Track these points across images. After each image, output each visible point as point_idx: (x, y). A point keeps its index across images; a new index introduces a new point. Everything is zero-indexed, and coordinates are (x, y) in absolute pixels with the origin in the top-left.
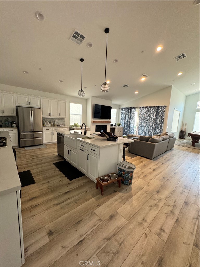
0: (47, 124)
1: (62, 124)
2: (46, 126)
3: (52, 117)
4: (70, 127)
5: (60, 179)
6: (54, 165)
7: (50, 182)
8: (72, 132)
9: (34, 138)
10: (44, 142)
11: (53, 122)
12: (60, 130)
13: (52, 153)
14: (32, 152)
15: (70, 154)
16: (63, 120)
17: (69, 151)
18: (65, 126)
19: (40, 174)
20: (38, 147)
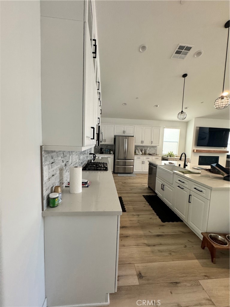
0: (139, 152)
1: (153, 153)
2: (137, 154)
3: (144, 145)
4: (162, 157)
5: (151, 216)
6: (144, 197)
7: (140, 216)
8: (167, 162)
9: (125, 165)
10: (135, 170)
11: (144, 150)
12: (152, 159)
13: (142, 183)
14: (124, 179)
15: (163, 189)
16: (155, 149)
17: (162, 185)
18: (157, 155)
19: (130, 204)
20: (129, 175)
